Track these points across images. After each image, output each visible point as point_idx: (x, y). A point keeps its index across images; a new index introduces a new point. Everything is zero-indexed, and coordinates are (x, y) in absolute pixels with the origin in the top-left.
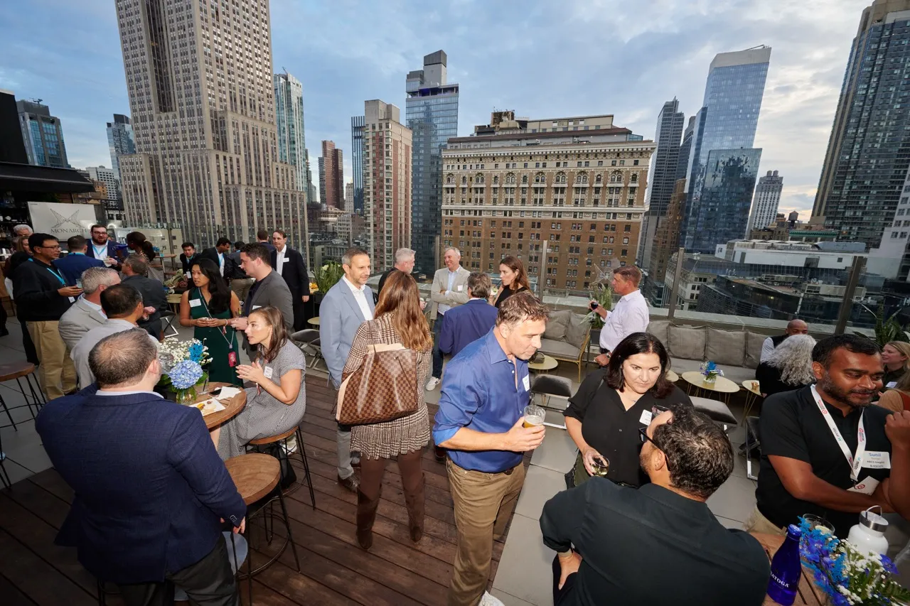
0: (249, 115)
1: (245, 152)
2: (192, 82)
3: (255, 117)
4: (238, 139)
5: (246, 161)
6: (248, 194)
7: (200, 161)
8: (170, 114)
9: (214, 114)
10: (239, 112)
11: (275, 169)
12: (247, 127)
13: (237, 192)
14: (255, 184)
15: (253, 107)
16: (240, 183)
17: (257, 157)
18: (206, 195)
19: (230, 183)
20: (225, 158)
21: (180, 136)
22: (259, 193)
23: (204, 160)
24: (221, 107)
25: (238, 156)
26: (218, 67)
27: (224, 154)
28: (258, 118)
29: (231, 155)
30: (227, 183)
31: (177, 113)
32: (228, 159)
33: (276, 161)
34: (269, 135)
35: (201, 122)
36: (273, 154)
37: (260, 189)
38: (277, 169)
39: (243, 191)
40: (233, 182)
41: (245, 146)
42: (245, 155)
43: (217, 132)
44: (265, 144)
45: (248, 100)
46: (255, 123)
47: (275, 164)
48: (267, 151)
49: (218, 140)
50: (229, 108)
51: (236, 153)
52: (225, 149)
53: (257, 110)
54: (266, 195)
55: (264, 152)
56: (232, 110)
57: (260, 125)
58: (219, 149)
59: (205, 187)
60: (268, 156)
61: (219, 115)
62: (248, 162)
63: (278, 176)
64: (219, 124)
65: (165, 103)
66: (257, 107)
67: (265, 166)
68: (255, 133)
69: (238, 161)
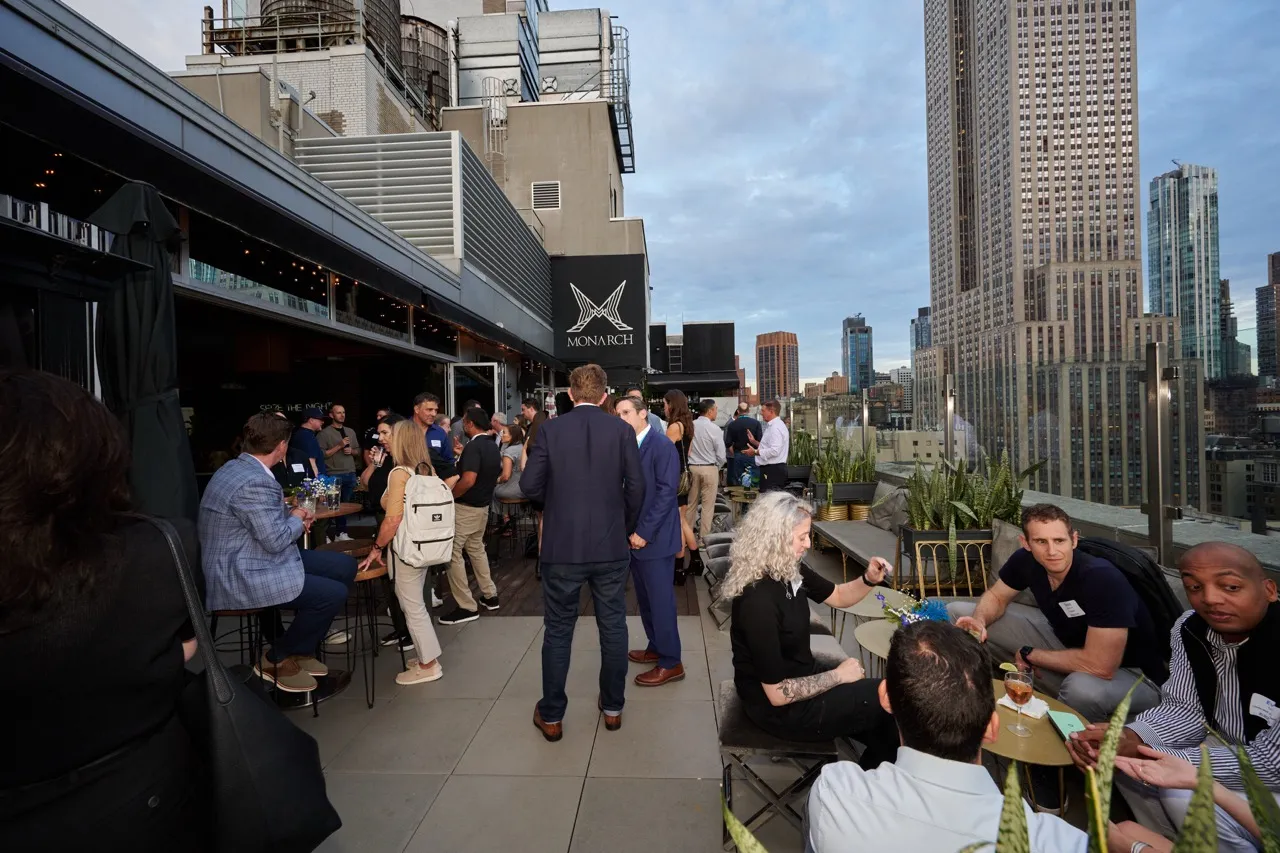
0: (1087, 258)
1: (1076, 313)
2: (1002, 245)
3: (1099, 259)
4: (1065, 298)
5: (1076, 327)
6: (1075, 376)
7: (1003, 341)
8: (972, 292)
9: (1029, 274)
10: (1070, 258)
11: (1132, 330)
12: (1082, 276)
13: (1056, 375)
14: (1089, 359)
15: (1095, 244)
16: (1062, 361)
17: (1097, 317)
18: (1008, 384)
19: (1046, 363)
20: (1040, 330)
21: (981, 316)
22: (1095, 373)
23: (1010, 339)
24: (1042, 261)
25: (1062, 323)
26: (1041, 210)
27: (1040, 324)
28: (1104, 257)
29: (1050, 324)
30: (1041, 364)
31: (981, 289)
32: (1045, 331)
33: (1136, 316)
34: (1123, 278)
35: (1010, 290)
36: (1129, 306)
37: (1096, 366)
38: (1137, 328)
39: (1065, 372)
40: (1050, 362)
41: (1076, 306)
42: (1076, 319)
43: (1032, 297)
44: (1115, 295)
45: (1087, 237)
46: (1097, 266)
47: (1132, 323)
48: (1118, 304)
49: (1033, 307)
50: (1053, 259)
51: (1059, 319)
52: (1043, 316)
53: (1104, 246)
54: (1109, 374)
55: (1111, 307)
56: (1058, 260)
57: (1105, 268)
58: (1033, 319)
59: (1007, 374)
60: (1119, 311)
61: (1037, 273)
62: (1079, 328)
63: (1138, 340)
64: (1035, 285)
65: (967, 280)
66: (1104, 241)
67: (1112, 329)
68: (1096, 282)
69: (1062, 329)
